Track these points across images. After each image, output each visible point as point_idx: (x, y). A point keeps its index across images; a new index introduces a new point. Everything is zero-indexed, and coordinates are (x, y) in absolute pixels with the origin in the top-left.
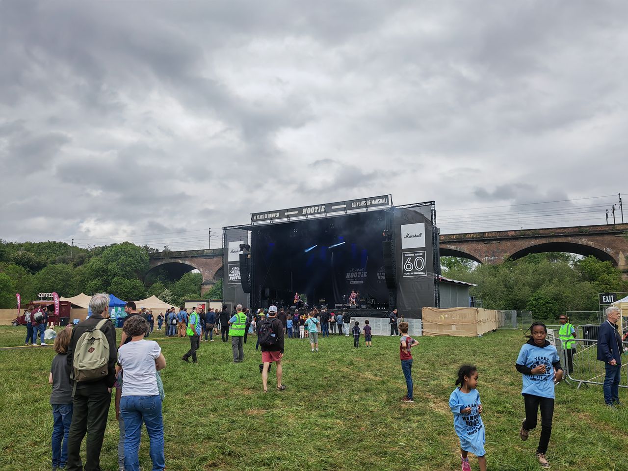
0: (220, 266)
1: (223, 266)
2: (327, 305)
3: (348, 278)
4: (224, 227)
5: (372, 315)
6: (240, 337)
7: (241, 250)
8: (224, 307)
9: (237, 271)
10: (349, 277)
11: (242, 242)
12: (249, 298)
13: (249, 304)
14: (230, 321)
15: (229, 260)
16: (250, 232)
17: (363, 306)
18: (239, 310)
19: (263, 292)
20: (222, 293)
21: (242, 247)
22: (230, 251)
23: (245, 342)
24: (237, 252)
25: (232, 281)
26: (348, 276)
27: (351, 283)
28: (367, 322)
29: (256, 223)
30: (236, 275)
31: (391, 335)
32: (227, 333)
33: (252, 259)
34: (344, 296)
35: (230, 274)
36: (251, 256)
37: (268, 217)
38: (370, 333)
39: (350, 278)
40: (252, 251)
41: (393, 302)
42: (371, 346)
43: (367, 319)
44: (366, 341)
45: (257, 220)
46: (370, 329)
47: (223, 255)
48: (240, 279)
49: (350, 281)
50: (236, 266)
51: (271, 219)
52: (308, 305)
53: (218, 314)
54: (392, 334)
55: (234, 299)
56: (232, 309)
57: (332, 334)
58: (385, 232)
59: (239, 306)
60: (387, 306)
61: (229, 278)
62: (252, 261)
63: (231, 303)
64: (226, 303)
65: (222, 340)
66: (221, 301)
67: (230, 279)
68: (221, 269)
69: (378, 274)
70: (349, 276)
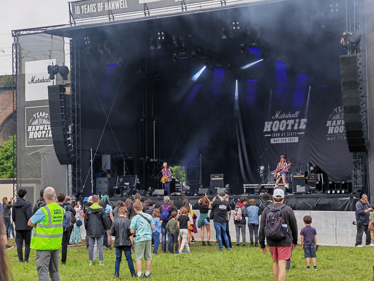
0: (10, 111)
1: (15, 112)
2: (227, 186)
3: (267, 133)
4: (16, 31)
5: (317, 205)
6: (53, 253)
7: (52, 78)
8: (21, 194)
9: (45, 121)
10: (269, 130)
11: (53, 62)
12: (70, 174)
13: (71, 186)
14: (32, 220)
15: (28, 98)
16: (67, 40)
17: (300, 189)
18: (50, 198)
19: (98, 162)
20: (15, 165)
21: (53, 71)
22: (28, 79)
23: (64, 260)
24: (43, 81)
25: (34, 141)
26: (267, 127)
27: (272, 141)
28: (308, 221)
29: (80, 22)
30: (41, 128)
31: (357, 244)
32: (28, 243)
33: (73, 95)
34: (262, 168)
35: (30, 128)
36: (73, 90)
37: (104, 8)
38: (314, 241)
39: (272, 132)
40: (73, 79)
41: (360, 180)
42: (315, 267)
43: (307, 213)
44: (306, 257)
45: (83, 16)
46: (315, 233)
47: (15, 88)
48: (50, 135)
49: (271, 137)
50: (42, 110)
51: (110, 12)
52: (188, 188)
53: (9, 208)
54: (359, 242)
55: (40, 177)
56: (36, 197)
57: (238, 245)
58: (346, 37)
59: (50, 190)
60: (348, 187)
61: (28, 135)
62: (74, 100)
63: (34, 185)
64: (23, 185)
65: (17, 259)
66: (14, 182)
67: (31, 136)
68: (13, 116)
69: (329, 123)
70: (269, 127)
